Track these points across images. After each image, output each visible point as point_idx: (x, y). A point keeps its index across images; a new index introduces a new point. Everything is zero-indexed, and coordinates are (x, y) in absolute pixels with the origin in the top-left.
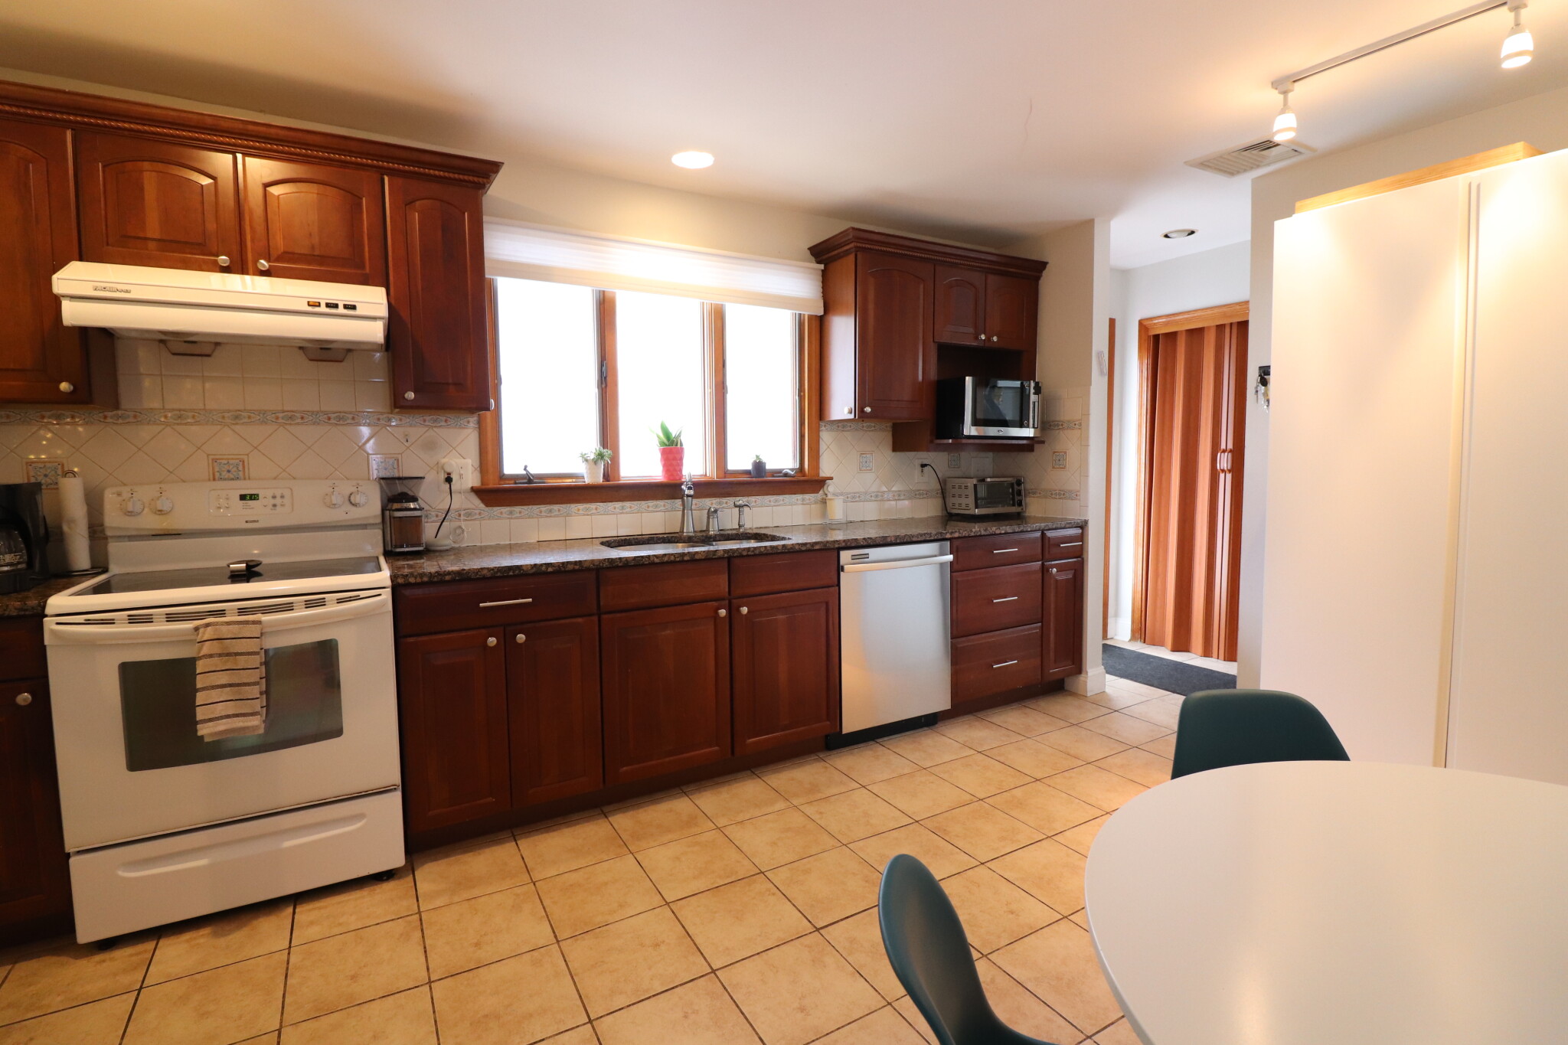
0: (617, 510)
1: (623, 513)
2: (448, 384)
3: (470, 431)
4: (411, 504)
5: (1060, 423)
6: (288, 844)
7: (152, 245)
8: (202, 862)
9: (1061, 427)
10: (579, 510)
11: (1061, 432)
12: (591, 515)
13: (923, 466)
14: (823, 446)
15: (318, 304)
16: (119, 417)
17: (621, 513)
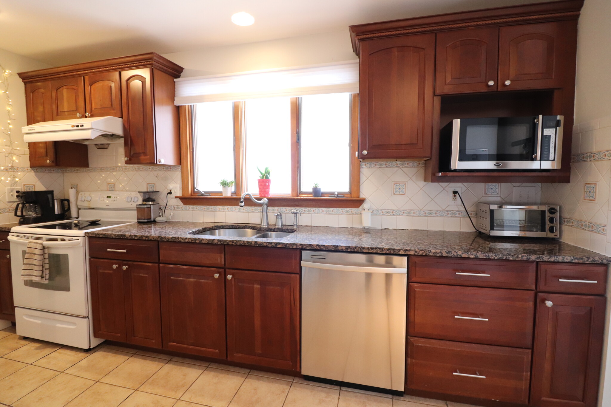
0: (237, 210)
1: (240, 212)
2: (140, 153)
3: (179, 172)
4: (151, 202)
5: (592, 155)
6: (58, 325)
7: (66, 113)
8: (39, 322)
9: (592, 159)
10: (220, 209)
11: (593, 163)
12: (225, 212)
13: (455, 192)
14: (363, 178)
15: (73, 126)
16: (89, 170)
17: (239, 212)
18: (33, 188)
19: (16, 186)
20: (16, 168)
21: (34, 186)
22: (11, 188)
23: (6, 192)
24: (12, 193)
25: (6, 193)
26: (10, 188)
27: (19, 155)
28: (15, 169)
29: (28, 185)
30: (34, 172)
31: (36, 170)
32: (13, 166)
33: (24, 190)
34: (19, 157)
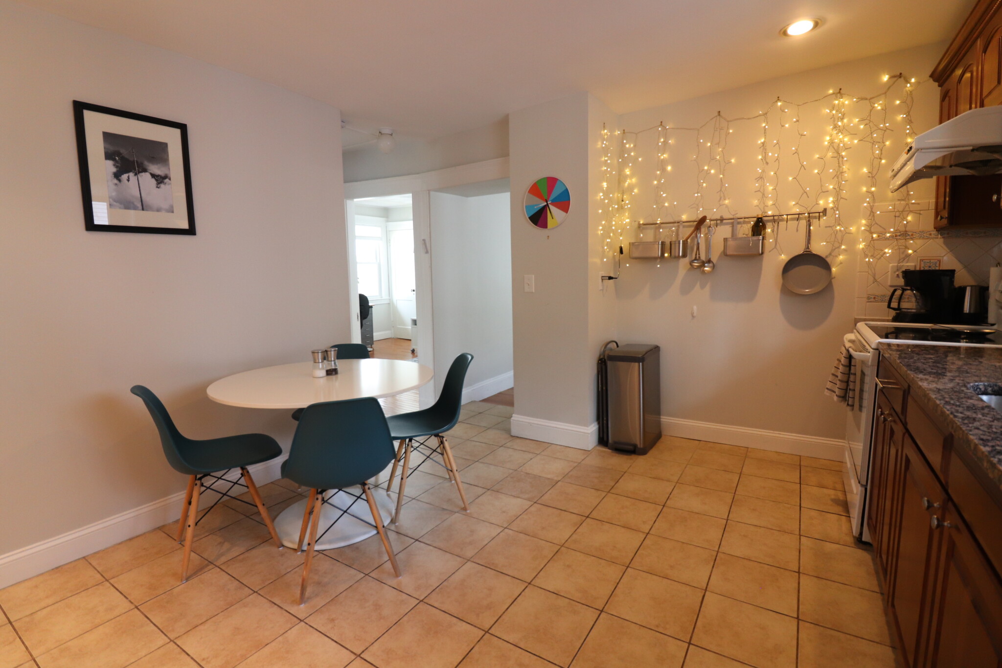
18: (938, 265)
19: (907, 263)
20: (910, 233)
21: (940, 262)
22: (897, 266)
23: (890, 270)
24: (897, 273)
25: (890, 273)
26: (896, 264)
27: (918, 213)
28: (909, 235)
29: (929, 261)
30: (943, 238)
31: (948, 234)
32: (906, 231)
33: (920, 268)
34: (918, 215)
